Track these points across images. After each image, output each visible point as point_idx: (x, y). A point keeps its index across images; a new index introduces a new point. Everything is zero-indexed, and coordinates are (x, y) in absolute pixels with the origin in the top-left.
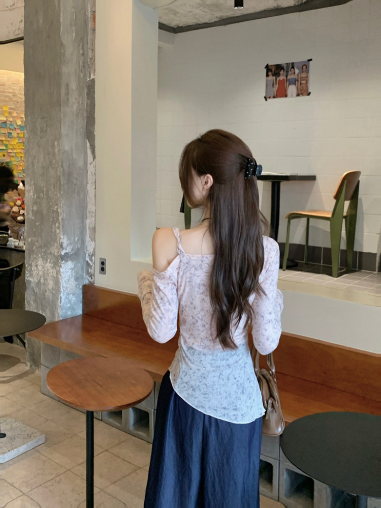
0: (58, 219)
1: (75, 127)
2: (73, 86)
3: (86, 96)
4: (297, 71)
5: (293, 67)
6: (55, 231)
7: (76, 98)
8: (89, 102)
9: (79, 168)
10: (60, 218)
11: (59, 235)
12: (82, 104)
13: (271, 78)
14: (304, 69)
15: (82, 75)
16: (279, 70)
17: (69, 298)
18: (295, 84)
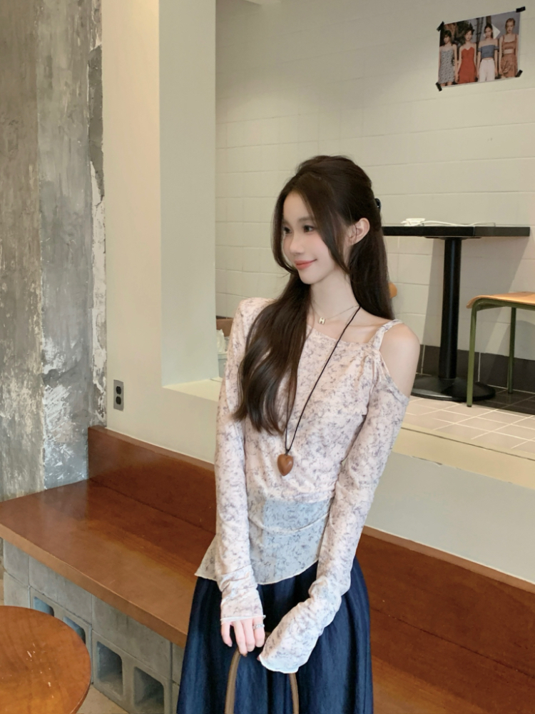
0: (36, 307)
1: (66, 138)
2: (62, 60)
3: (88, 81)
4: (496, 32)
5: (489, 25)
6: (33, 329)
7: (66, 84)
8: (93, 91)
9: (75, 213)
10: (40, 306)
11: (39, 336)
12: (80, 94)
13: (450, 48)
14: (510, 28)
15: (79, 40)
16: (463, 32)
17: (60, 452)
18: (493, 57)
